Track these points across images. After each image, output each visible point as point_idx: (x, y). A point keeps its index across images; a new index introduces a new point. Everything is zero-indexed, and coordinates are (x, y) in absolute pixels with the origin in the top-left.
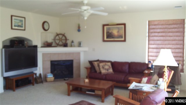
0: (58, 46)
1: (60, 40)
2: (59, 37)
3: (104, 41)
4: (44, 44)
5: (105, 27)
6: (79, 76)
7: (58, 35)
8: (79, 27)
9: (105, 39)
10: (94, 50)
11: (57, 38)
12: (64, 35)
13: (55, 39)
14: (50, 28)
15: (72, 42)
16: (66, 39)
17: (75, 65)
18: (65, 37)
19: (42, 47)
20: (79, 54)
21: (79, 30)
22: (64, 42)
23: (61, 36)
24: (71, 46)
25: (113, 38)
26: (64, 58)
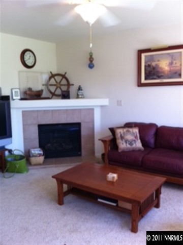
0: (54, 97)
1: (58, 85)
2: (55, 80)
3: (140, 85)
4: (25, 93)
5: (143, 55)
6: (93, 152)
7: (52, 76)
8: (91, 59)
9: (143, 81)
10: (119, 103)
11: (53, 81)
12: (64, 76)
13: (47, 85)
14: (37, 64)
15: (80, 89)
16: (69, 85)
17: (84, 132)
18: (67, 80)
19: (22, 99)
20: (91, 111)
21: (91, 66)
22: (64, 88)
23: (58, 78)
24: (78, 97)
25: (159, 77)
26: (63, 120)
